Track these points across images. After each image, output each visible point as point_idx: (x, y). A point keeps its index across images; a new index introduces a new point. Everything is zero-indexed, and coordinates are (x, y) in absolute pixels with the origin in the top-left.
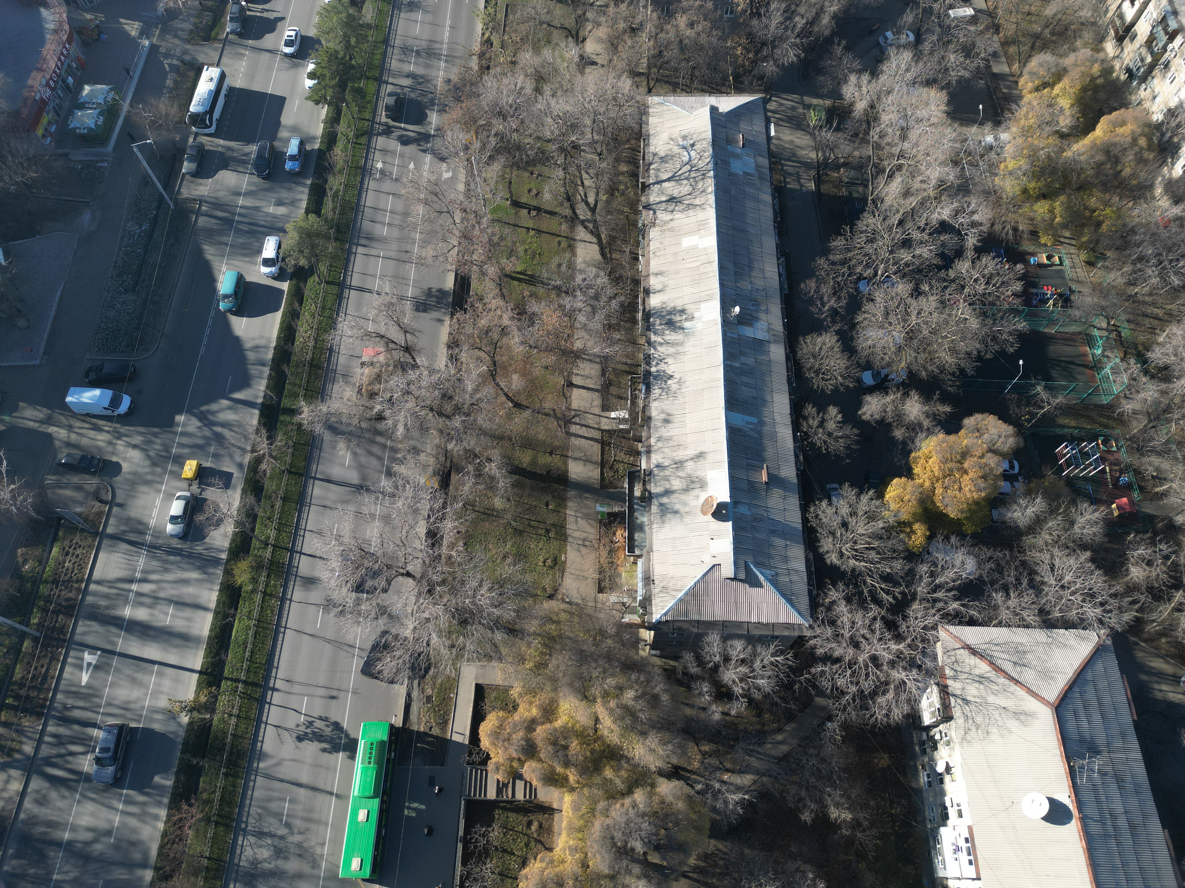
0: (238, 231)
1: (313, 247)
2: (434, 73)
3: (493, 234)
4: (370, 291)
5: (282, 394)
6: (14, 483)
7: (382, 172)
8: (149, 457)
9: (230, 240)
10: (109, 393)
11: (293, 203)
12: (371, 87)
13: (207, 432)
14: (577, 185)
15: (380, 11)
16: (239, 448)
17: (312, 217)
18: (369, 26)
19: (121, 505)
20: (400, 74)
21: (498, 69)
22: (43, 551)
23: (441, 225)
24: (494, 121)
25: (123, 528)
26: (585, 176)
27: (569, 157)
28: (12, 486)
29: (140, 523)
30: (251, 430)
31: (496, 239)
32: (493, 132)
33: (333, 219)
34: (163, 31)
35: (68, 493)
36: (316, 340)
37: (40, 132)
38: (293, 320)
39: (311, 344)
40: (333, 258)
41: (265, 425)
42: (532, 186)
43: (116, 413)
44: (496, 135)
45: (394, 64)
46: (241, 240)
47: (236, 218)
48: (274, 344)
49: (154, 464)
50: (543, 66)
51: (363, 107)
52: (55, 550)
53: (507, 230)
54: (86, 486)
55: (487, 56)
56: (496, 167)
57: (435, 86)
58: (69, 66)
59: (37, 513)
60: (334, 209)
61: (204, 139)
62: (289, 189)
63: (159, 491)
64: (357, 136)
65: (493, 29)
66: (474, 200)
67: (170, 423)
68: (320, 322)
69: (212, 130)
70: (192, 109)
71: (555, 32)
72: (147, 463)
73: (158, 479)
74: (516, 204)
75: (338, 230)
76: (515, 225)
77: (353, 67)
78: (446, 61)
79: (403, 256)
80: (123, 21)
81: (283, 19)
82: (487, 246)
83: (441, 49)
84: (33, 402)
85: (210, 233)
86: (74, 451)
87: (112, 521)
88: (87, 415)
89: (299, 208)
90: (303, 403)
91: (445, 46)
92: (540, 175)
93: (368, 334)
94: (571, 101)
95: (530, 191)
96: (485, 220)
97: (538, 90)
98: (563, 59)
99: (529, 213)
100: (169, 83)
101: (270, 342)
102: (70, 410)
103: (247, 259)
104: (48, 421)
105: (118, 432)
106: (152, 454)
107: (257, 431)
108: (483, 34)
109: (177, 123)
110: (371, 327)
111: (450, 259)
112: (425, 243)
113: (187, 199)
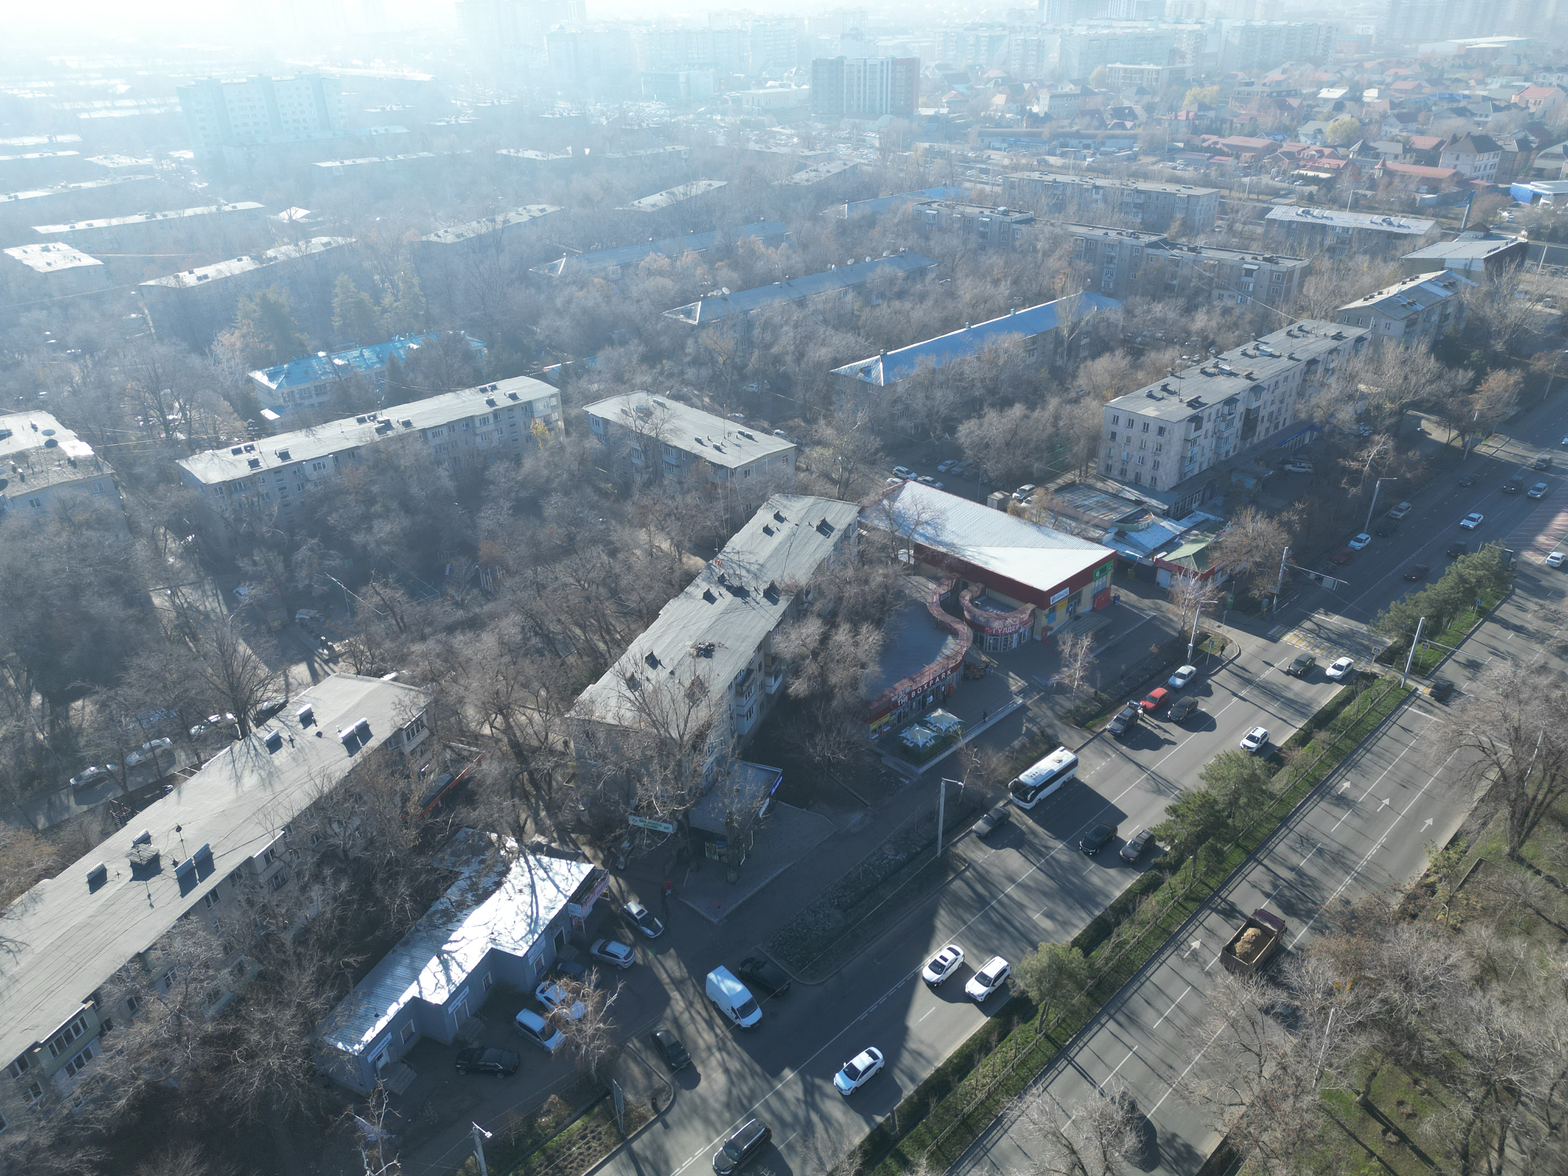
0: (986, 918)
1: (1057, 985)
2: (1329, 883)
3: (1311, 1125)
4: (1093, 1083)
5: (908, 1131)
6: (604, 1024)
7: (1195, 954)
8: (729, 1092)
9: (972, 920)
10: (748, 996)
11: (1065, 924)
12: (1237, 857)
13: (801, 1113)
14: (1489, 1145)
15: (1295, 787)
16: (820, 1159)
17: (1077, 952)
18: (1272, 796)
19: (666, 1126)
20: (1283, 863)
21: (1429, 926)
22: (569, 1115)
23: (1239, 1065)
24: (1389, 983)
25: (649, 1154)
26: (1510, 1140)
27: (1492, 1098)
28: (601, 1025)
29: (667, 1162)
30: (847, 1147)
31: (1310, 1134)
32: (1380, 996)
33: (1099, 969)
34: (1042, 699)
35: (636, 1071)
36: (989, 1095)
37: (873, 726)
38: (980, 1052)
39: (981, 1095)
40: (1073, 1012)
41: (865, 1153)
42: (1409, 1098)
43: (738, 1022)
44: (1384, 1001)
45: (1281, 848)
46: (982, 928)
47: (994, 903)
48: (939, 1064)
49: (728, 1106)
50: (1503, 957)
51: (1213, 872)
52: (578, 1123)
53: (1335, 1133)
54: (655, 1077)
55: (1420, 902)
56: (1362, 1042)
57: (1324, 899)
58: (938, 687)
59: (598, 1070)
60: (1108, 959)
61: (1013, 810)
62: (1070, 908)
63: (709, 1140)
64: (1187, 898)
65: (1446, 876)
66: (1306, 1063)
67: (775, 1073)
68: (1008, 1077)
69: (1028, 806)
70: (1023, 777)
71: (1545, 925)
72: (723, 1098)
73: (719, 1126)
74: (1369, 1108)
75: (1098, 986)
76: (1351, 1135)
77: (1227, 826)
78: (1355, 879)
79: (1163, 1070)
80: (1011, 674)
81: (1174, 743)
82: (1293, 1135)
83: (1356, 863)
84: (682, 957)
85: (957, 901)
86: (675, 1032)
87: (646, 1136)
88: (714, 1004)
89: (1069, 933)
90: (924, 1162)
91: (1363, 863)
92: (1427, 1092)
93: (1057, 1135)
94: (1534, 1025)
95: (1401, 1103)
96: (1307, 1100)
97: (1480, 982)
98: (1543, 965)
99: (1385, 1133)
100: (1016, 744)
101: (937, 1058)
102: (704, 989)
103: (975, 951)
104: (679, 984)
105: (724, 1043)
106: (735, 1092)
107: (852, 1155)
108: (1427, 876)
109: (1000, 782)
110: (1066, 1128)
111: (1227, 1117)
112: (1201, 1072)
113: (958, 855)
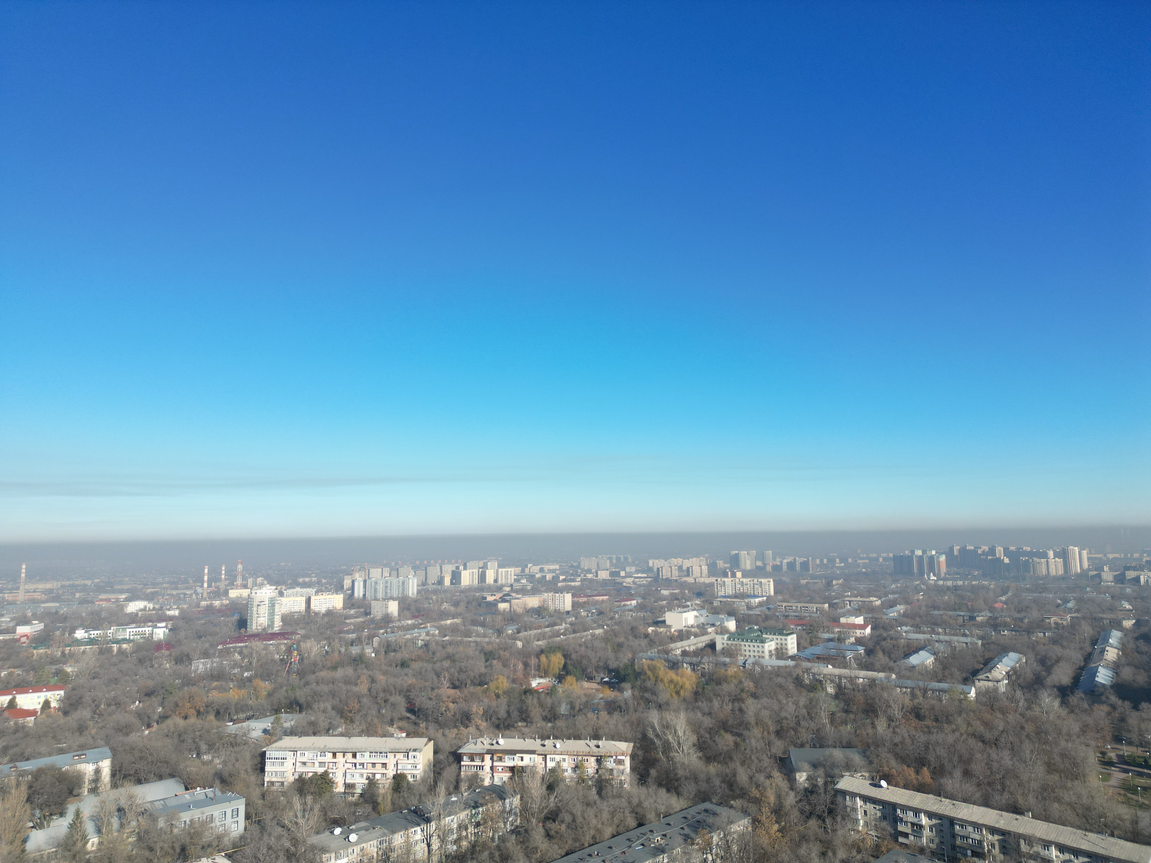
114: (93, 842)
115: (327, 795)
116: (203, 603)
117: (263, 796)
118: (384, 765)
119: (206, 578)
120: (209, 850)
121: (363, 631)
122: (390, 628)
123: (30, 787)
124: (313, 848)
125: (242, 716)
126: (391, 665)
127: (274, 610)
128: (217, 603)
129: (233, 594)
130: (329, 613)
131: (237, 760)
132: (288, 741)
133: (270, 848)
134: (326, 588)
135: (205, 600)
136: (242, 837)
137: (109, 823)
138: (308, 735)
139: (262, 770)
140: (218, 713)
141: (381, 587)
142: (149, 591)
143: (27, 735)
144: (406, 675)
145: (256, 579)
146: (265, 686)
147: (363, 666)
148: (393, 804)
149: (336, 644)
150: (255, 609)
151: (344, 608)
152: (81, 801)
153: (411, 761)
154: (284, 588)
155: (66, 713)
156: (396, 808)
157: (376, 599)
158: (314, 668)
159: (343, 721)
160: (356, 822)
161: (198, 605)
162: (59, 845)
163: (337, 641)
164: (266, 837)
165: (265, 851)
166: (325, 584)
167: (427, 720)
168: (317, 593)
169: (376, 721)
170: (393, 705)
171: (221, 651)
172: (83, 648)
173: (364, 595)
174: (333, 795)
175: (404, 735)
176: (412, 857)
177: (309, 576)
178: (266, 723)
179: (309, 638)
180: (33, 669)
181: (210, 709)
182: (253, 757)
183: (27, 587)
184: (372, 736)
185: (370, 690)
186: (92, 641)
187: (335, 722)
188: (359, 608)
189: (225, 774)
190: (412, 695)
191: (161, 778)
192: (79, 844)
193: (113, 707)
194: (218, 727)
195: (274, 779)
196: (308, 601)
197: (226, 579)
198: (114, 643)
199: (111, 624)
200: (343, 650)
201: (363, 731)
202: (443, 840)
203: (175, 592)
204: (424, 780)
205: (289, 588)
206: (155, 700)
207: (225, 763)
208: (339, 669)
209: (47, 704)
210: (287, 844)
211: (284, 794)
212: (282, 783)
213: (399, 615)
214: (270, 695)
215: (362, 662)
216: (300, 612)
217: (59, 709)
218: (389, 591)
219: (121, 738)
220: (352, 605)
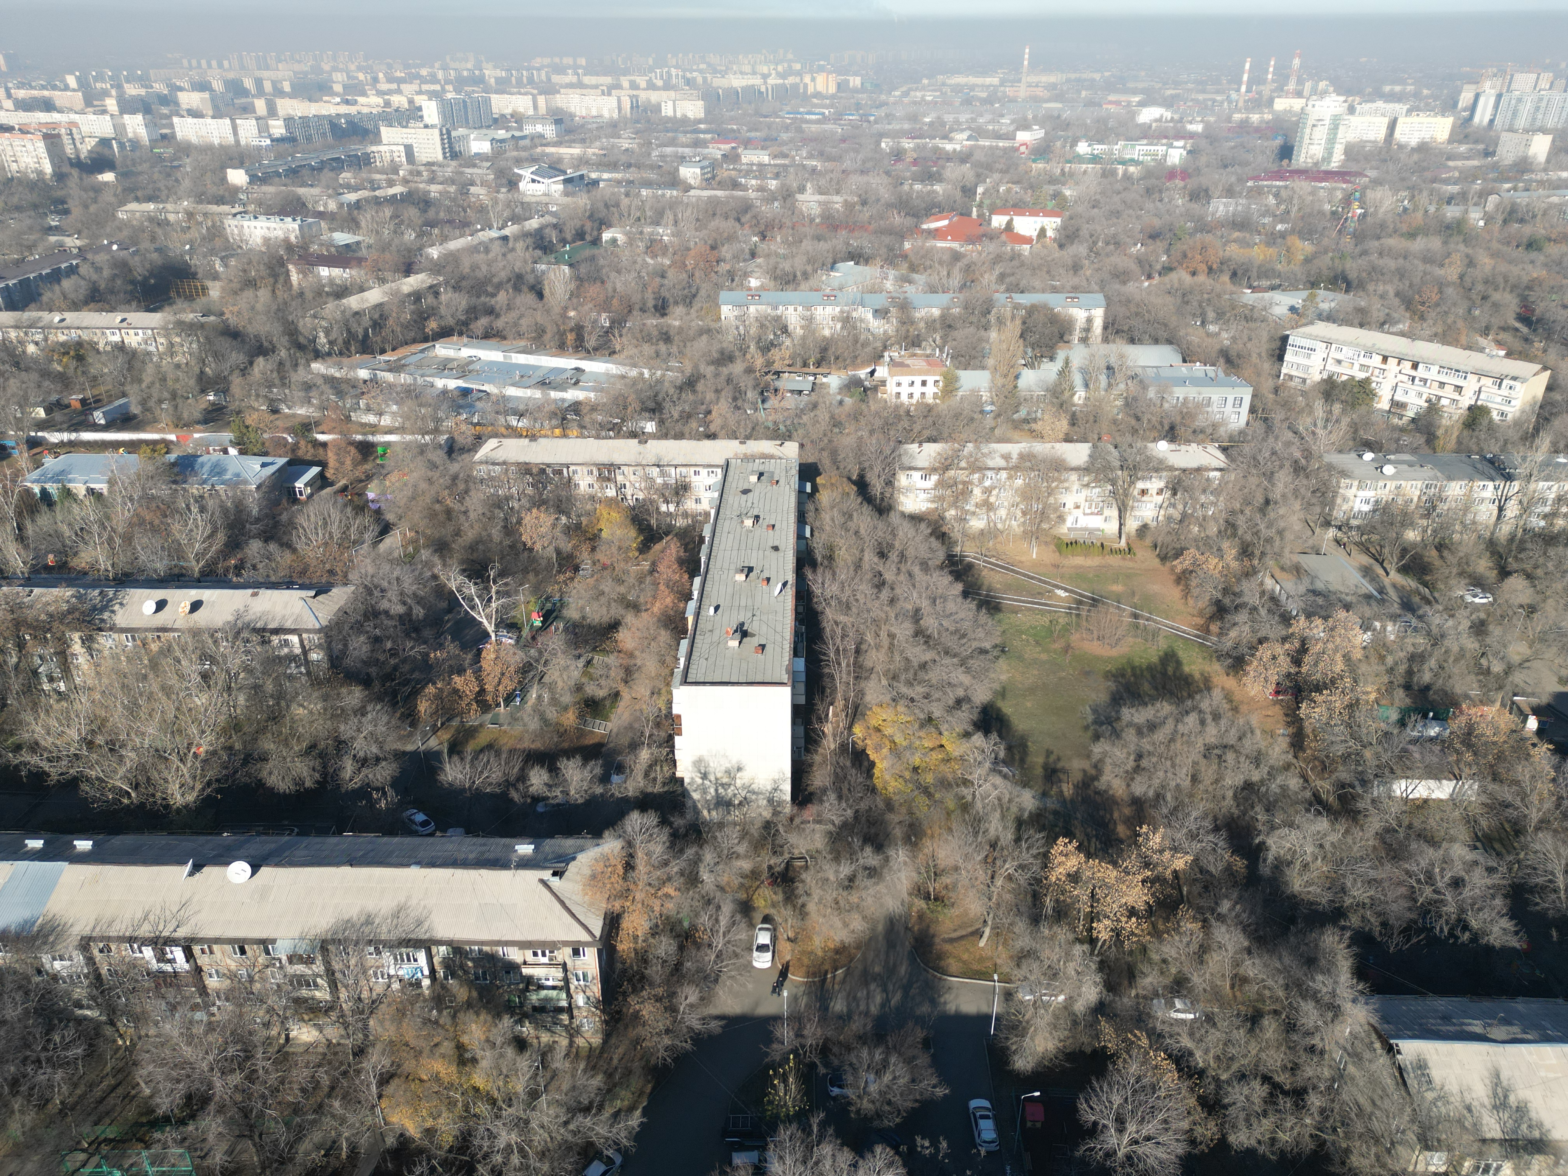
114: (1079, 396)
115: (1363, 409)
116: (1237, 117)
117: (1276, 390)
118: (1459, 389)
119: (1245, 77)
120: (1201, 436)
121: (1473, 182)
122: (1524, 181)
123: (1024, 323)
124: (1330, 467)
125: (1265, 283)
126: (1508, 243)
127: (1336, 134)
128: (1255, 118)
129: (1280, 104)
130: (1423, 148)
131: (1250, 339)
132: (1322, 328)
133: (1274, 453)
134: (1427, 104)
135: (1240, 112)
136: (1241, 432)
137: (1097, 379)
138: (1351, 325)
139: (1281, 358)
140: (1234, 275)
141: (1526, 110)
142: (1169, 92)
143: (1022, 265)
144: (1532, 262)
145: (1317, 83)
146: (1303, 247)
147: (1461, 238)
148: (1459, 442)
149: (1423, 198)
150: (1308, 131)
151: (1450, 141)
152: (1070, 349)
153: (1504, 391)
154: (1358, 99)
155: (1061, 246)
156: (1461, 448)
157: (1511, 130)
158: (1381, 230)
159: (1408, 315)
160: (1397, 451)
161: (1229, 119)
162: (1047, 390)
163: (1425, 193)
164: (1271, 439)
165: (1267, 455)
166: (1427, 97)
167: (1548, 338)
168: (1409, 112)
169: (1460, 324)
170: (1496, 306)
171: (1251, 189)
172: (1084, 166)
173: (1492, 121)
174: (1371, 411)
175: (1502, 353)
176: (1470, 516)
177: (1402, 82)
178: (1297, 299)
179: (1381, 184)
180: (1032, 187)
181: (1225, 267)
182: (1272, 339)
183: (1029, 79)
184: (1449, 344)
185: (1461, 277)
186: (1095, 159)
187: (1395, 315)
188: (1476, 142)
189: (1233, 353)
190: (1533, 296)
191: (1156, 341)
192: (1067, 394)
193: (1112, 247)
194: (1232, 293)
195: (1294, 373)
196: (1392, 126)
197: (1273, 81)
198: (1120, 163)
199: (1118, 137)
200: (1432, 209)
201: (1436, 335)
202: (1526, 509)
203: (1201, 97)
204: (1517, 423)
205: (1366, 101)
206: (1160, 245)
207: (1234, 339)
208: (1419, 239)
209: (1042, 232)
210: (1297, 454)
211: (1304, 393)
212: (1304, 381)
213: (1548, 161)
214: (1307, 260)
215: (1459, 232)
216: (1375, 142)
217: (1055, 240)
218: (1540, 117)
219: (1117, 286)
220: (1466, 137)
